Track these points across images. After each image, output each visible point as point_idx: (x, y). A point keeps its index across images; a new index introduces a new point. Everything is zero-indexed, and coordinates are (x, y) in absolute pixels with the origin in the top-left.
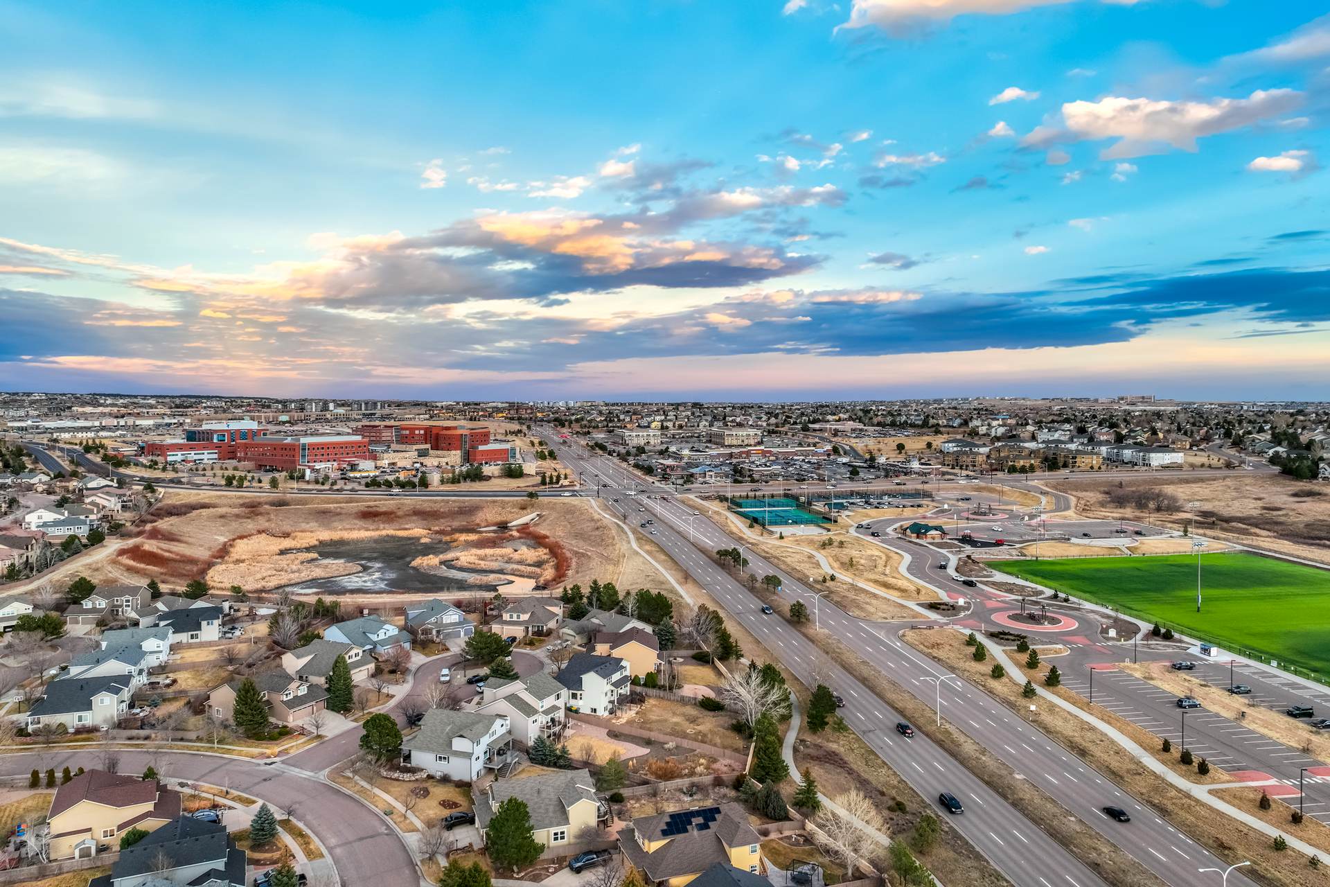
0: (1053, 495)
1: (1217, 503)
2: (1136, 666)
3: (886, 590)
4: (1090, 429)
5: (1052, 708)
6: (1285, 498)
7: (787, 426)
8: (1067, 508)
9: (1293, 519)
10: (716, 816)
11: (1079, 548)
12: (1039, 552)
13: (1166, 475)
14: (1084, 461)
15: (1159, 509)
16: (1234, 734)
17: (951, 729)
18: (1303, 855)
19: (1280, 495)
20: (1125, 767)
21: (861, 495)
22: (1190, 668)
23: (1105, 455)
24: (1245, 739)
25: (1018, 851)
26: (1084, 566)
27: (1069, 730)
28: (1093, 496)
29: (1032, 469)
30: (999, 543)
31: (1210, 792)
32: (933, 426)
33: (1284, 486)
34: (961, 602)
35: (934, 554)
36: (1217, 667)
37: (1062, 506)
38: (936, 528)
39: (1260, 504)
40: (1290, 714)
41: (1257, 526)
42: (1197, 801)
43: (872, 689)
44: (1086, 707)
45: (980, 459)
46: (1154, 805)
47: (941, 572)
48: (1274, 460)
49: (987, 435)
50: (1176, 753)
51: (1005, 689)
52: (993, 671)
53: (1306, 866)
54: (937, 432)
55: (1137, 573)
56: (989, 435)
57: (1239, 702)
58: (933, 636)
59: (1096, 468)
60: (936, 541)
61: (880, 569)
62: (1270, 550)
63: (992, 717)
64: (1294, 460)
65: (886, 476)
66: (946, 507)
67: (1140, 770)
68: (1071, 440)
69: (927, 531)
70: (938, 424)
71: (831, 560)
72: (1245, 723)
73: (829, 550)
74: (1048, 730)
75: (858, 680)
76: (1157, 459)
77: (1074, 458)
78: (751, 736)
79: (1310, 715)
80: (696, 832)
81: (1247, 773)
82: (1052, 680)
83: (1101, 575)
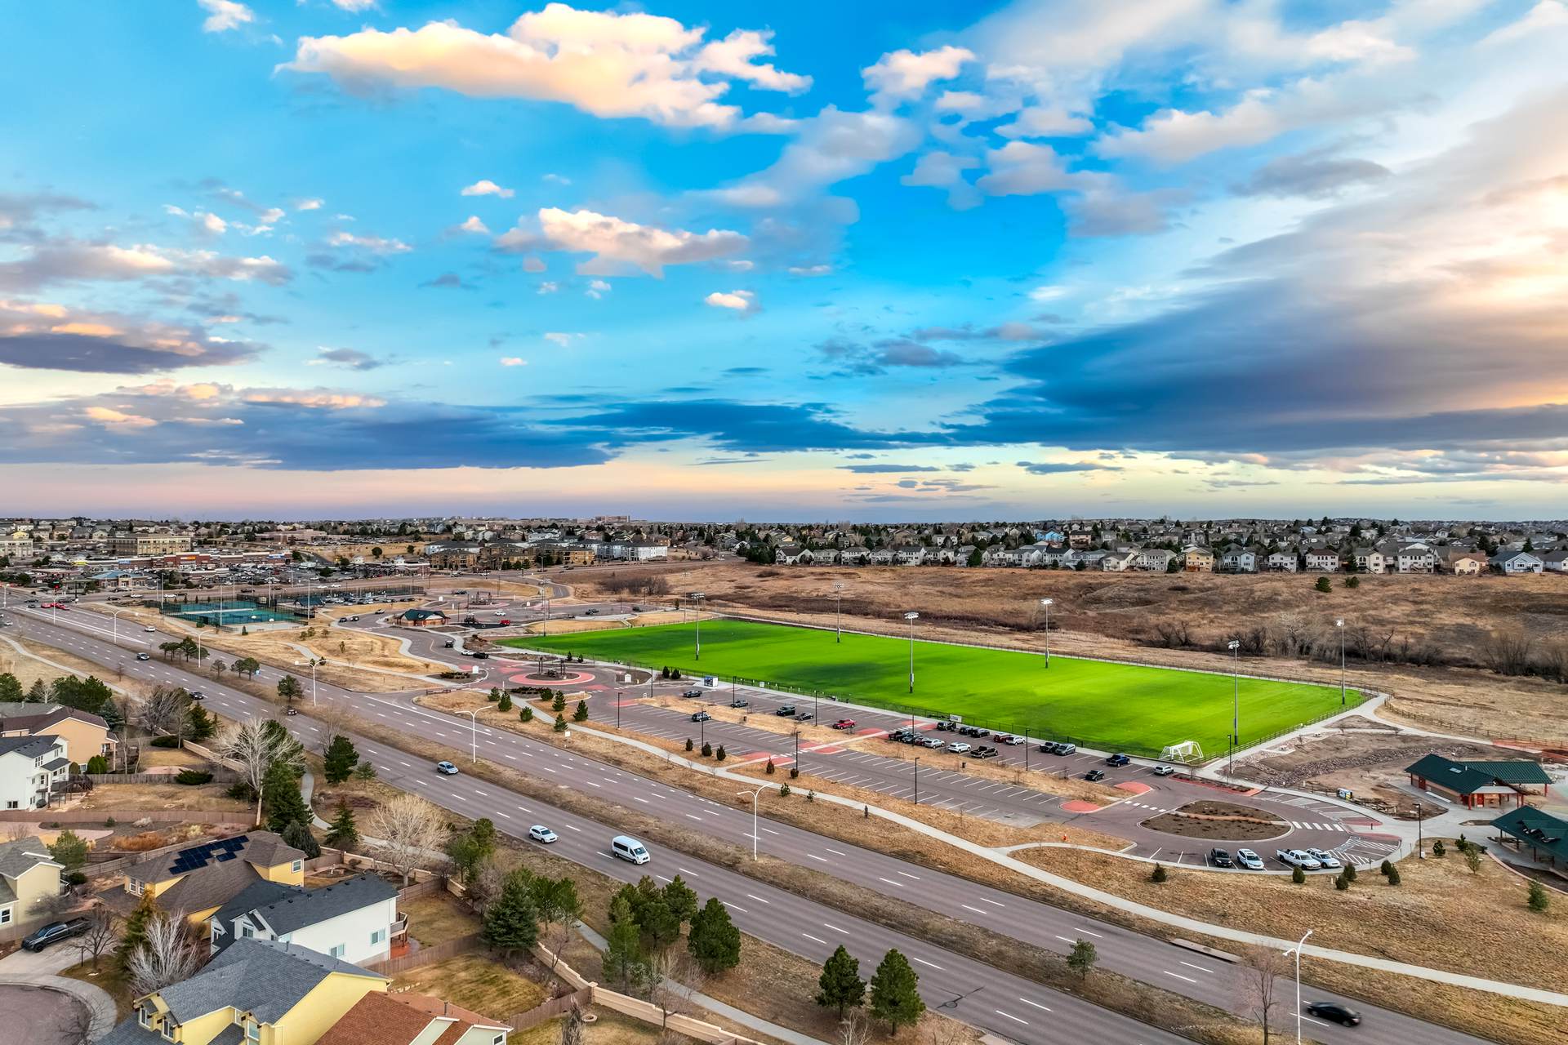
0: (550, 586)
1: (699, 586)
2: (653, 699)
3: (389, 669)
4: (578, 533)
5: (584, 737)
6: (753, 579)
7: (224, 538)
8: (567, 595)
9: (759, 594)
10: (243, 844)
11: (583, 624)
12: (548, 629)
13: (653, 567)
14: (577, 557)
15: (650, 593)
16: (741, 732)
17: (489, 763)
18: (801, 796)
19: (748, 576)
20: (657, 766)
21: (339, 593)
22: (698, 695)
23: (596, 552)
24: (748, 735)
25: (575, 839)
26: (592, 637)
27: (603, 749)
28: (588, 587)
29: (526, 565)
30: (504, 624)
31: (728, 771)
32: (412, 533)
33: (751, 570)
34: (475, 670)
35: (436, 638)
36: (719, 693)
37: (561, 594)
38: (436, 613)
39: (733, 584)
40: (779, 714)
41: (733, 601)
42: (720, 778)
43: (394, 745)
44: (616, 731)
45: (470, 559)
46: (686, 787)
47: (449, 650)
48: (740, 553)
49: (474, 540)
50: (697, 750)
51: (536, 728)
52: (522, 715)
53: (804, 802)
54: (417, 539)
55: (639, 639)
56: (476, 540)
57: (739, 712)
58: (451, 698)
59: (589, 563)
60: (436, 626)
61: (377, 651)
62: (746, 615)
63: (527, 750)
64: (757, 549)
65: (366, 577)
66: (441, 599)
67: (669, 767)
68: (562, 540)
69: (425, 617)
70: (418, 531)
71: (315, 649)
72: (746, 725)
73: (309, 641)
74: (583, 753)
75: (376, 740)
76: (645, 553)
77: (568, 554)
78: (255, 799)
79: (793, 713)
80: (217, 864)
81: (754, 755)
82: (581, 714)
83: (607, 642)
